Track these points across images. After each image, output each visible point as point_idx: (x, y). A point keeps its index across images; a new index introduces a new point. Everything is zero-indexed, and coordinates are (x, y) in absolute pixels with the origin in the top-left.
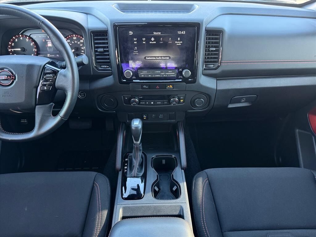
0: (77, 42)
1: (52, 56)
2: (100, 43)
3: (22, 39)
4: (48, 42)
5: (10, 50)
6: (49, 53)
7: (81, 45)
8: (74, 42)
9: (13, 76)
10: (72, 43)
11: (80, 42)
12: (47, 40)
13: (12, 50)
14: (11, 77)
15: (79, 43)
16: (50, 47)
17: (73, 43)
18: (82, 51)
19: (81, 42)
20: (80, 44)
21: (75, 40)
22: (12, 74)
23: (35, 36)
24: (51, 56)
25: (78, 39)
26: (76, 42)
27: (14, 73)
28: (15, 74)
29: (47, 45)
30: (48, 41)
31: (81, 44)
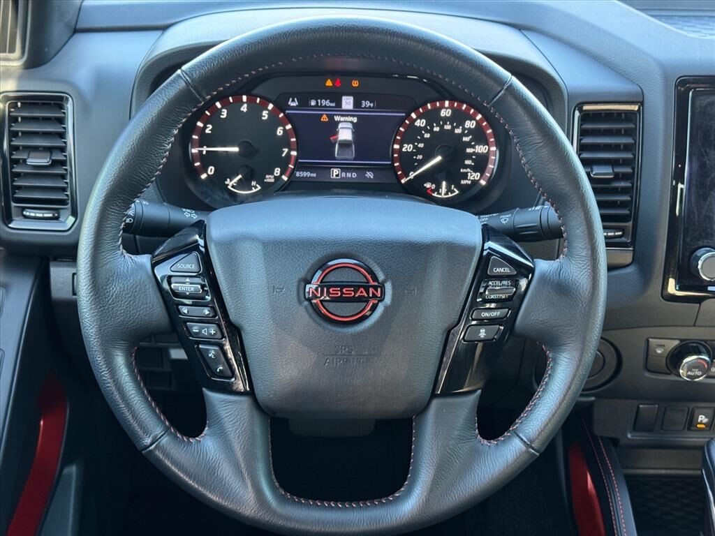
0: (453, 128)
1: (349, 175)
2: (607, 148)
3: (245, 110)
4: (340, 126)
5: (195, 151)
6: (336, 165)
7: (466, 139)
8: (442, 127)
9: (375, 288)
10: (431, 131)
11: (464, 129)
12: (337, 118)
13: (201, 152)
14: (371, 290)
15: (458, 131)
16: (345, 145)
17: (437, 129)
18: (468, 162)
19: (469, 129)
20: (463, 134)
21: (445, 120)
22: (375, 278)
23: (293, 101)
24: (344, 174)
25: (459, 118)
26: (448, 127)
27: (381, 277)
28: (385, 281)
29: (336, 133)
30: (340, 122)
31: (467, 135)
